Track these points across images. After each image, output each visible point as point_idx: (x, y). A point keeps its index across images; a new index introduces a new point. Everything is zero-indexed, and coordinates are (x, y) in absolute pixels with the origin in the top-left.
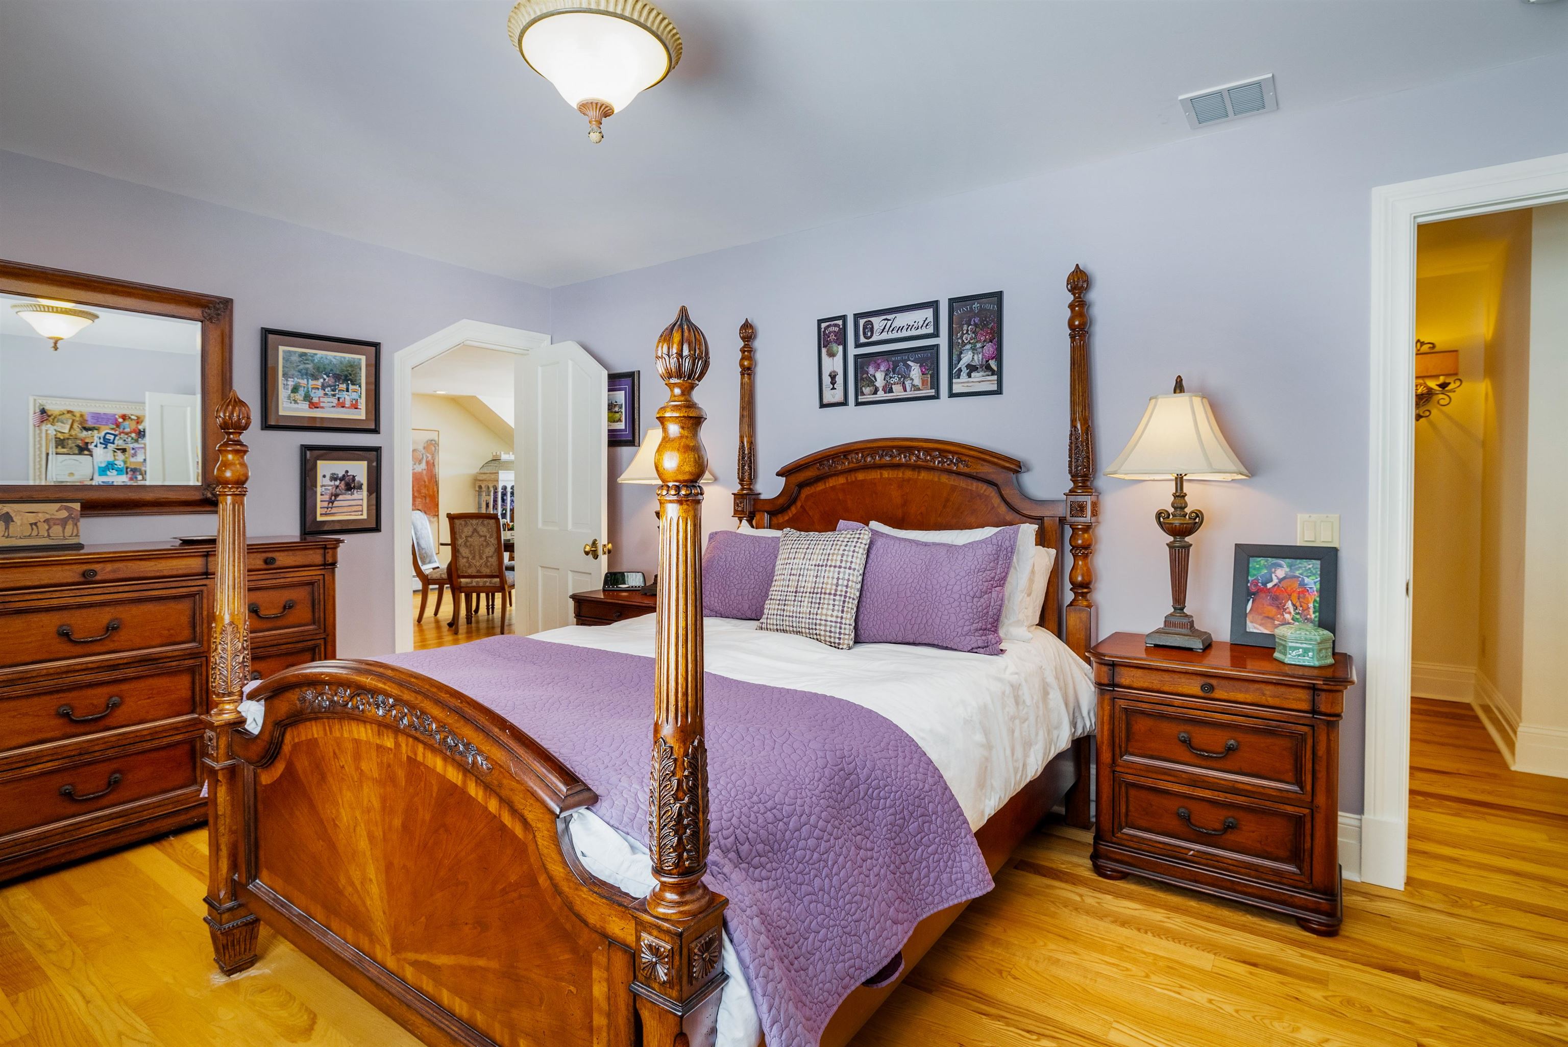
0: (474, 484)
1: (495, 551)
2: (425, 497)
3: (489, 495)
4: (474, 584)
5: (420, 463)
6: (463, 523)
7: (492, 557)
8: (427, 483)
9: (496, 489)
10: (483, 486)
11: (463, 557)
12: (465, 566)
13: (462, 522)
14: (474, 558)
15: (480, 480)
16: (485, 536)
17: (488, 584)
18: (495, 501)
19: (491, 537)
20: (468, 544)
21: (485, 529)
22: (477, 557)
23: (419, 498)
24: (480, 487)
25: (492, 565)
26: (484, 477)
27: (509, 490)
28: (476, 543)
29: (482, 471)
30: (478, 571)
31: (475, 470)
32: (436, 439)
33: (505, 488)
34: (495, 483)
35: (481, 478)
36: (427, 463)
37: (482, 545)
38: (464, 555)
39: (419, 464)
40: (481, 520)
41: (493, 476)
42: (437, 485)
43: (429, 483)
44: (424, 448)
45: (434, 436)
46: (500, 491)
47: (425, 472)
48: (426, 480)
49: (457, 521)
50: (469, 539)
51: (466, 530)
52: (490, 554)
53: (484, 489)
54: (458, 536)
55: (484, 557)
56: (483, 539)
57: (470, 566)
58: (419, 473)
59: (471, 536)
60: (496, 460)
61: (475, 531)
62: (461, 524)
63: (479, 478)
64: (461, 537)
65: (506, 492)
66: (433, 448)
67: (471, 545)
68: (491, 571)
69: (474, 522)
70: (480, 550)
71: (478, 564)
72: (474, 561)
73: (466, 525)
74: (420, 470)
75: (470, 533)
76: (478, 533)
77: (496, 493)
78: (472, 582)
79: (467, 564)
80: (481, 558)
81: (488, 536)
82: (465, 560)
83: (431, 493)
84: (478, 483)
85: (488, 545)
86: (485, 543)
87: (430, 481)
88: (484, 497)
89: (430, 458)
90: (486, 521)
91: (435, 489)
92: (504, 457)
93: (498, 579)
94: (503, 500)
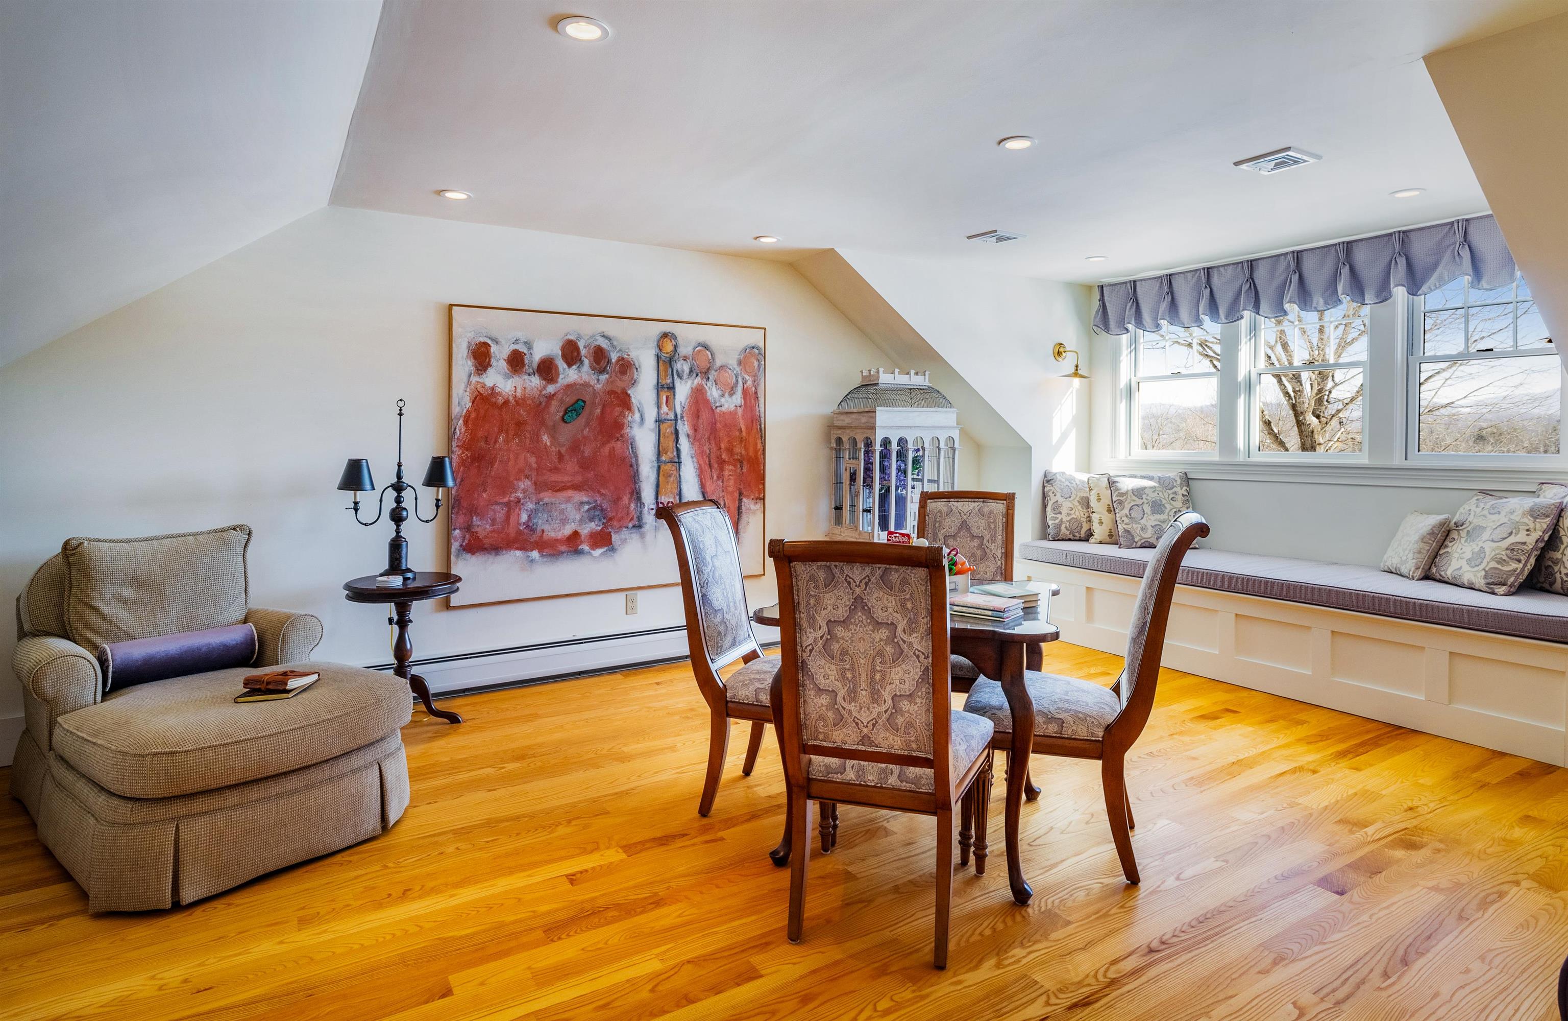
0: (827, 437)
1: (923, 678)
2: (741, 462)
3: (856, 458)
4: (850, 775)
5: (732, 393)
6: (821, 574)
7: (911, 697)
8: (744, 434)
9: (869, 444)
10: (845, 439)
11: (820, 691)
12: (821, 717)
13: (818, 570)
14: (852, 695)
15: (840, 428)
16: (893, 626)
17: (893, 781)
18: (868, 469)
19: (910, 630)
20: (835, 647)
21: (892, 602)
22: (864, 696)
23: (729, 463)
24: (839, 441)
25: (909, 725)
26: (847, 420)
27: (894, 447)
28: (861, 646)
29: (843, 409)
30: (865, 739)
31: (829, 408)
32: (761, 345)
33: (886, 442)
34: (868, 433)
35: (840, 423)
36: (745, 392)
37: (881, 654)
38: (822, 682)
39: (731, 395)
40: (879, 569)
41: (864, 419)
42: (763, 438)
43: (749, 433)
44: (740, 363)
45: (755, 338)
46: (878, 448)
47: (740, 411)
48: (743, 429)
49: (800, 568)
50: (840, 631)
51: (829, 599)
52: (908, 687)
53: (847, 445)
54: (803, 617)
55: (887, 695)
56: (884, 633)
57: (840, 721)
58: (730, 413)
59: (844, 623)
60: (868, 385)
61: (859, 603)
62: (813, 578)
63: (837, 423)
64: (813, 624)
65: (889, 451)
66: (756, 364)
67: (844, 652)
68: (908, 744)
69: (857, 573)
70: (873, 670)
71: (865, 717)
72: (852, 707)
73: (830, 582)
74: (732, 408)
75: (841, 613)
76: (868, 611)
77: (869, 452)
78: (843, 770)
79: (830, 714)
80: (875, 697)
81: (902, 625)
82: (824, 700)
83: (751, 453)
84: (836, 433)
85: (899, 655)
86: (889, 649)
87: (749, 429)
88: (847, 464)
89: (749, 383)
90: (896, 574)
91: (759, 446)
92: (885, 379)
93: (930, 772)
94: (883, 470)
